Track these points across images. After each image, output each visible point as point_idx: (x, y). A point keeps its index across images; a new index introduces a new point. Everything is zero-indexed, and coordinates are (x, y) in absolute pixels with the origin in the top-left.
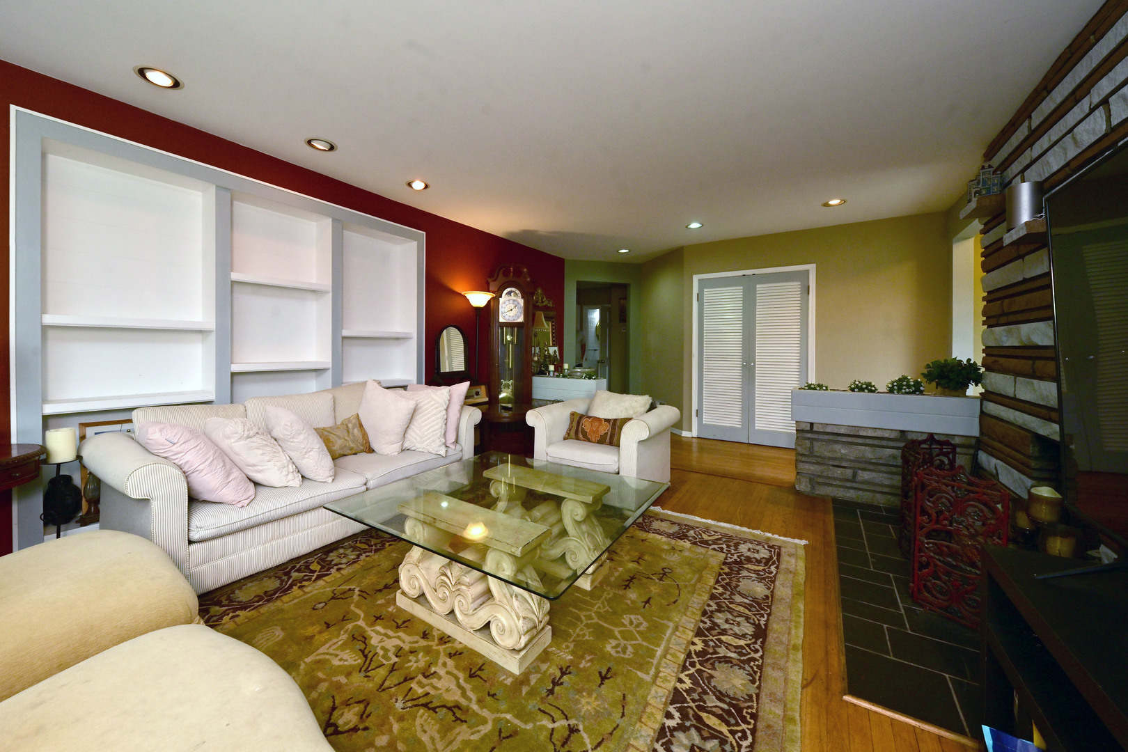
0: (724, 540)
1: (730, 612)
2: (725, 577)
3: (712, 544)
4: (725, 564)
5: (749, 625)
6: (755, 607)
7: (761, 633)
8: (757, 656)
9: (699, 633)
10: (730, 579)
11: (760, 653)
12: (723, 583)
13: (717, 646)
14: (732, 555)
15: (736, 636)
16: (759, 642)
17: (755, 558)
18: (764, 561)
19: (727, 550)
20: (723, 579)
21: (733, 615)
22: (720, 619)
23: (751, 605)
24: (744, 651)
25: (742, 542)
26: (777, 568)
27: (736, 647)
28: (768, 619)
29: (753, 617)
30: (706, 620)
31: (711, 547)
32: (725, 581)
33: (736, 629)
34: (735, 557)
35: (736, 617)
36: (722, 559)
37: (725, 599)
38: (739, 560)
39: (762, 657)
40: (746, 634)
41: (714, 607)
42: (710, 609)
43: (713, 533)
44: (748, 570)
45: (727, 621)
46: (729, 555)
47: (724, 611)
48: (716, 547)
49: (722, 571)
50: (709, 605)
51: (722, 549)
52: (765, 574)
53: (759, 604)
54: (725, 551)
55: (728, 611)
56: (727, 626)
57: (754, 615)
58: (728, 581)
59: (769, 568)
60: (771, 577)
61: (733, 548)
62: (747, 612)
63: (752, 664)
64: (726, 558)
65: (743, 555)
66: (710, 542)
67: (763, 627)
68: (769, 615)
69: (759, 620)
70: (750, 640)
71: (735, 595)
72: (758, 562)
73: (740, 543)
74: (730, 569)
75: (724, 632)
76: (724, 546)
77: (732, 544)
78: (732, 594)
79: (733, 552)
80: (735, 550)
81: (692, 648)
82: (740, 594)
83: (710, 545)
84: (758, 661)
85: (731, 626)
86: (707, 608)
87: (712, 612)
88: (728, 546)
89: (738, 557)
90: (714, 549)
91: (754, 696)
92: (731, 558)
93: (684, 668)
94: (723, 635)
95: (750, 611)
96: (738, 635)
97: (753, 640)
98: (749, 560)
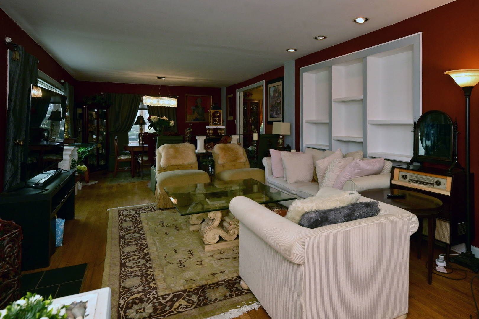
0: (167, 308)
1: (139, 266)
2: (150, 280)
3: (172, 298)
4: (155, 288)
5: (129, 266)
6: (128, 274)
7: (123, 265)
8: (123, 258)
9: (148, 254)
10: (147, 281)
11: (122, 259)
12: (150, 276)
13: (139, 254)
14: (154, 298)
15: (133, 260)
16: (123, 262)
17: (137, 304)
18: (130, 305)
19: (159, 299)
20: (150, 278)
21: (137, 265)
22: (143, 262)
23: (131, 273)
24: (128, 257)
25: (152, 314)
26: (119, 304)
27: (132, 256)
28: (121, 271)
29: (128, 269)
30: (148, 258)
31: (171, 296)
32: (149, 278)
33: (134, 261)
34: (151, 297)
35: (136, 266)
36: (158, 291)
37: (144, 270)
38: (148, 296)
39: (121, 258)
40: (129, 262)
41: (147, 264)
42: (149, 263)
43: (180, 310)
44: (139, 292)
45: (139, 262)
46: (156, 296)
47: (142, 265)
48: (169, 298)
49: (154, 282)
50: (150, 264)
51: (164, 298)
52: (127, 295)
53: (126, 276)
54: (161, 298)
55: (140, 266)
56: (139, 260)
57: (127, 270)
58: (148, 279)
59: (125, 302)
60: (123, 295)
61: (157, 304)
62: (132, 270)
63: (124, 255)
64: (156, 292)
65: (147, 301)
66: (175, 299)
67: (122, 268)
68: (120, 273)
69: (125, 269)
70: (127, 261)
71: (141, 274)
72: (134, 303)
73: (153, 312)
74: (150, 287)
75: (138, 258)
76: (163, 302)
77: (159, 307)
78: (142, 274)
79: (155, 301)
80: (154, 303)
81: (147, 249)
82: (138, 276)
83: (174, 296)
84: (122, 257)
85: (136, 261)
86: (150, 262)
87: (147, 262)
88: (160, 303)
89: (149, 299)
90: (169, 295)
91: (121, 249)
92: (153, 294)
93: (146, 244)
94: (139, 257)
95: (130, 271)
96: (132, 260)
97: (126, 262)
98: (141, 300)
